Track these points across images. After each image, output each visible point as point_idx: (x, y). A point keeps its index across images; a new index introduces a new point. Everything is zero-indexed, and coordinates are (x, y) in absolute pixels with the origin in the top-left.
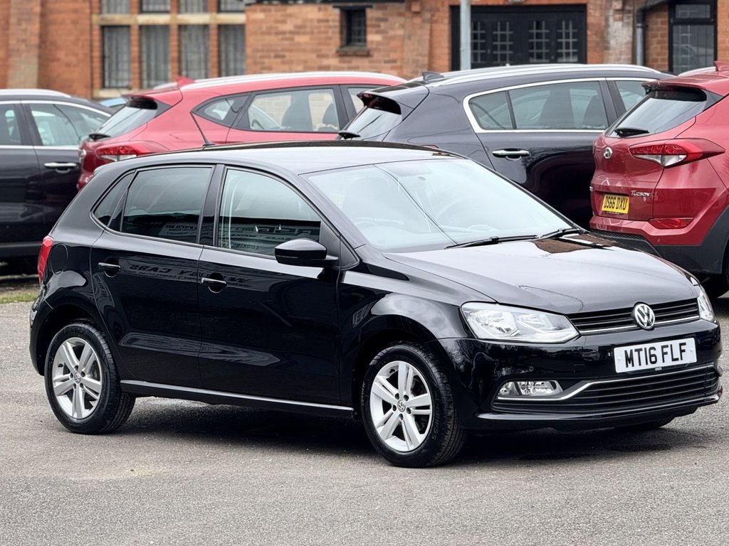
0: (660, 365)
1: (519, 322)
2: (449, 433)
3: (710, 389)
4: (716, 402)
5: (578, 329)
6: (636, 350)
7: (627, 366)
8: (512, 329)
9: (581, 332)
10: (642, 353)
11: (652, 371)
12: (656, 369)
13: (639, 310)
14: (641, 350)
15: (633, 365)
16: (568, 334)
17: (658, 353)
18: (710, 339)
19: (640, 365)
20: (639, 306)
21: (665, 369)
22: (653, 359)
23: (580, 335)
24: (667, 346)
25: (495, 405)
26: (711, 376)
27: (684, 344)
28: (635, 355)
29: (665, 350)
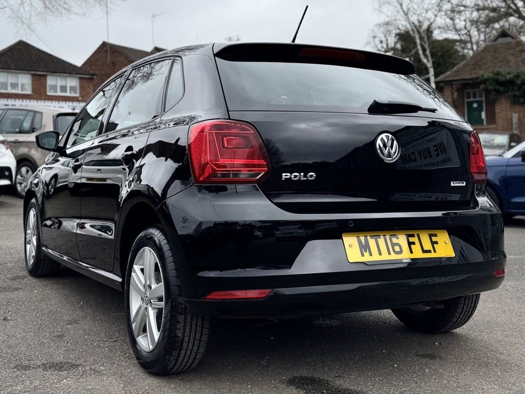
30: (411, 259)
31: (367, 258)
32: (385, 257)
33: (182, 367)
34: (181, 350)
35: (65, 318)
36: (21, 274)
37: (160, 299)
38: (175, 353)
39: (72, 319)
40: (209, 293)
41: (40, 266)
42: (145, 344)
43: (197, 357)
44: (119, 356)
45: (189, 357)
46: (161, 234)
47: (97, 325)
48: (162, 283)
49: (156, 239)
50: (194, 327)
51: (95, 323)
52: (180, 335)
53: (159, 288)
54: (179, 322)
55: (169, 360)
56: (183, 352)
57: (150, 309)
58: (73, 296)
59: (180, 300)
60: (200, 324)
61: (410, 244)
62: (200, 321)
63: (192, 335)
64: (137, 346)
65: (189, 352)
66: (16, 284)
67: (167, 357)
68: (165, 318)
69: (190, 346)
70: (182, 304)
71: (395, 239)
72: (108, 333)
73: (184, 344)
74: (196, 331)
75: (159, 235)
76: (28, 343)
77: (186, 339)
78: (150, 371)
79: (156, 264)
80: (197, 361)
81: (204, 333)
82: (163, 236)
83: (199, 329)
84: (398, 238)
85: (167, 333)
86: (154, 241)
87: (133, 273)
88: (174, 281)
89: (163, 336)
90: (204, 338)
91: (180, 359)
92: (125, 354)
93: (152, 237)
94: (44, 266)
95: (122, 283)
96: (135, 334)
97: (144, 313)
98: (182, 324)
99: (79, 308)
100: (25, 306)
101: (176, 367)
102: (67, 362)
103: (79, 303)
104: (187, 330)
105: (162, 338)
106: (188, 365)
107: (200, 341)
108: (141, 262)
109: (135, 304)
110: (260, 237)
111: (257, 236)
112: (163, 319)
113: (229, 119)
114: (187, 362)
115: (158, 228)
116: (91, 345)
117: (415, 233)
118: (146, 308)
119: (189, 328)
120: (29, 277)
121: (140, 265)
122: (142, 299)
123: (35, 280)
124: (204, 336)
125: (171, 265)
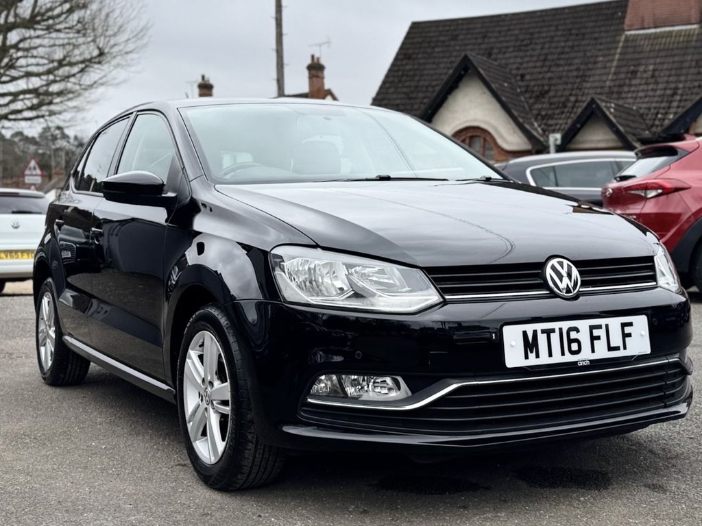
0: (586, 356)
1: (355, 278)
2: (250, 446)
3: (673, 395)
4: (683, 416)
5: (442, 292)
6: (543, 331)
7: (527, 357)
8: (345, 288)
9: (447, 297)
10: (555, 338)
11: (572, 366)
12: (580, 364)
13: (553, 268)
14: (553, 331)
15: (537, 356)
16: (427, 300)
17: (584, 337)
18: (674, 318)
19: (550, 355)
20: (554, 262)
21: (595, 364)
22: (575, 347)
23: (445, 303)
24: (599, 327)
25: (304, 411)
26: (675, 375)
27: (630, 324)
28: (542, 339)
29: (596, 333)
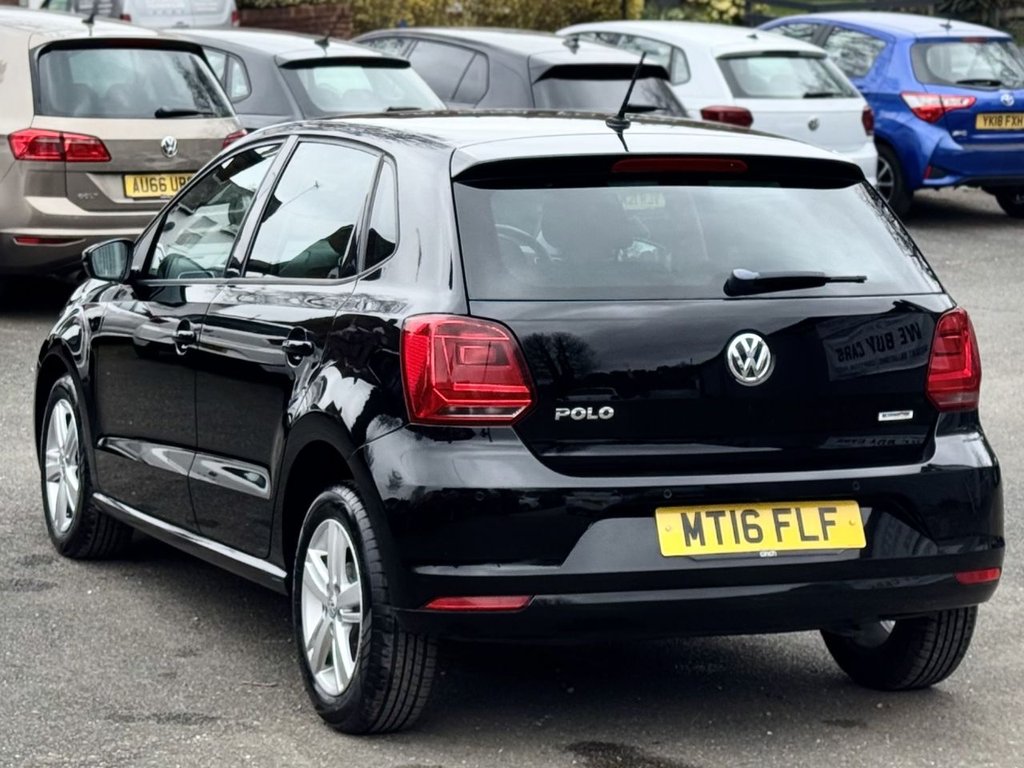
30: (777, 551)
31: (696, 549)
32: (729, 546)
33: (392, 719)
34: (389, 689)
35: (171, 645)
36: (39, 550)
37: (355, 609)
38: (380, 694)
39: (185, 647)
40: (432, 599)
41: (89, 535)
42: (330, 684)
43: (418, 704)
44: (284, 708)
45: (403, 704)
46: (356, 499)
47: (234, 658)
48: (358, 583)
49: (347, 507)
50: (410, 654)
51: (229, 655)
52: (388, 666)
53: (353, 591)
54: (387, 646)
55: (370, 705)
56: (393, 694)
57: (338, 625)
58: (173, 604)
59: (387, 610)
60: (420, 650)
61: (779, 525)
62: (420, 644)
63: (408, 667)
64: (317, 688)
65: (402, 695)
66: (38, 574)
67: (367, 701)
68: (363, 638)
69: (405, 684)
70: (389, 616)
71: (753, 517)
72: (258, 674)
73: (394, 681)
74: (413, 660)
75: (352, 502)
76: (114, 684)
77: (398, 672)
78: (338, 726)
79: (348, 550)
80: (416, 711)
81: (427, 664)
82: (359, 503)
83: (419, 658)
84: (757, 515)
85: (365, 663)
86: (345, 509)
87: (307, 564)
88: (378, 580)
89: (360, 667)
90: (428, 673)
91: (389, 705)
92: (296, 705)
93: (342, 505)
94: (96, 536)
95: (288, 581)
96: (313, 666)
97: (328, 632)
98: (391, 649)
99: (191, 628)
100: (79, 619)
101: (383, 719)
102: (195, 714)
103: (189, 618)
104: (400, 659)
105: (360, 670)
106: (403, 716)
107: (421, 677)
108: (321, 544)
109: (312, 617)
110: (533, 505)
111: (527, 505)
112: (360, 641)
113: (469, 315)
114: (400, 711)
115: (352, 489)
116: (230, 689)
117: (792, 507)
118: (332, 624)
119: (403, 654)
120: (62, 559)
121: (321, 549)
122: (324, 608)
123: (77, 566)
124: (427, 670)
125: (372, 554)
